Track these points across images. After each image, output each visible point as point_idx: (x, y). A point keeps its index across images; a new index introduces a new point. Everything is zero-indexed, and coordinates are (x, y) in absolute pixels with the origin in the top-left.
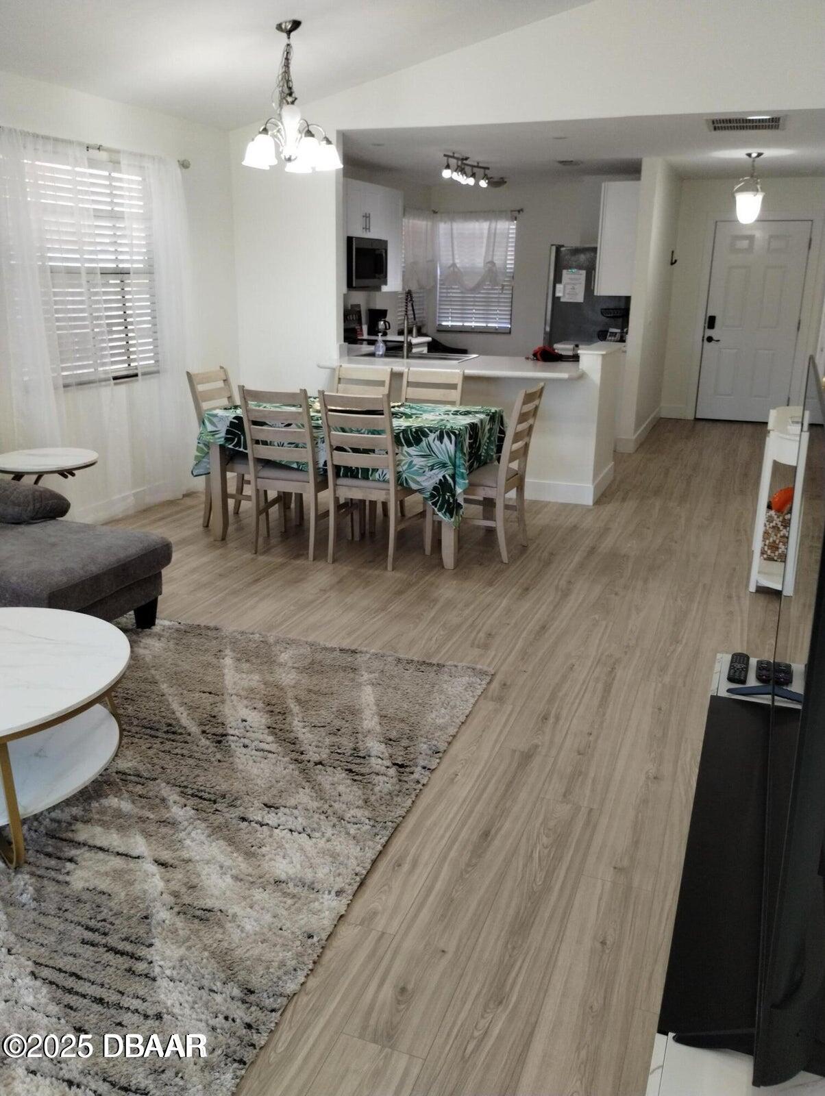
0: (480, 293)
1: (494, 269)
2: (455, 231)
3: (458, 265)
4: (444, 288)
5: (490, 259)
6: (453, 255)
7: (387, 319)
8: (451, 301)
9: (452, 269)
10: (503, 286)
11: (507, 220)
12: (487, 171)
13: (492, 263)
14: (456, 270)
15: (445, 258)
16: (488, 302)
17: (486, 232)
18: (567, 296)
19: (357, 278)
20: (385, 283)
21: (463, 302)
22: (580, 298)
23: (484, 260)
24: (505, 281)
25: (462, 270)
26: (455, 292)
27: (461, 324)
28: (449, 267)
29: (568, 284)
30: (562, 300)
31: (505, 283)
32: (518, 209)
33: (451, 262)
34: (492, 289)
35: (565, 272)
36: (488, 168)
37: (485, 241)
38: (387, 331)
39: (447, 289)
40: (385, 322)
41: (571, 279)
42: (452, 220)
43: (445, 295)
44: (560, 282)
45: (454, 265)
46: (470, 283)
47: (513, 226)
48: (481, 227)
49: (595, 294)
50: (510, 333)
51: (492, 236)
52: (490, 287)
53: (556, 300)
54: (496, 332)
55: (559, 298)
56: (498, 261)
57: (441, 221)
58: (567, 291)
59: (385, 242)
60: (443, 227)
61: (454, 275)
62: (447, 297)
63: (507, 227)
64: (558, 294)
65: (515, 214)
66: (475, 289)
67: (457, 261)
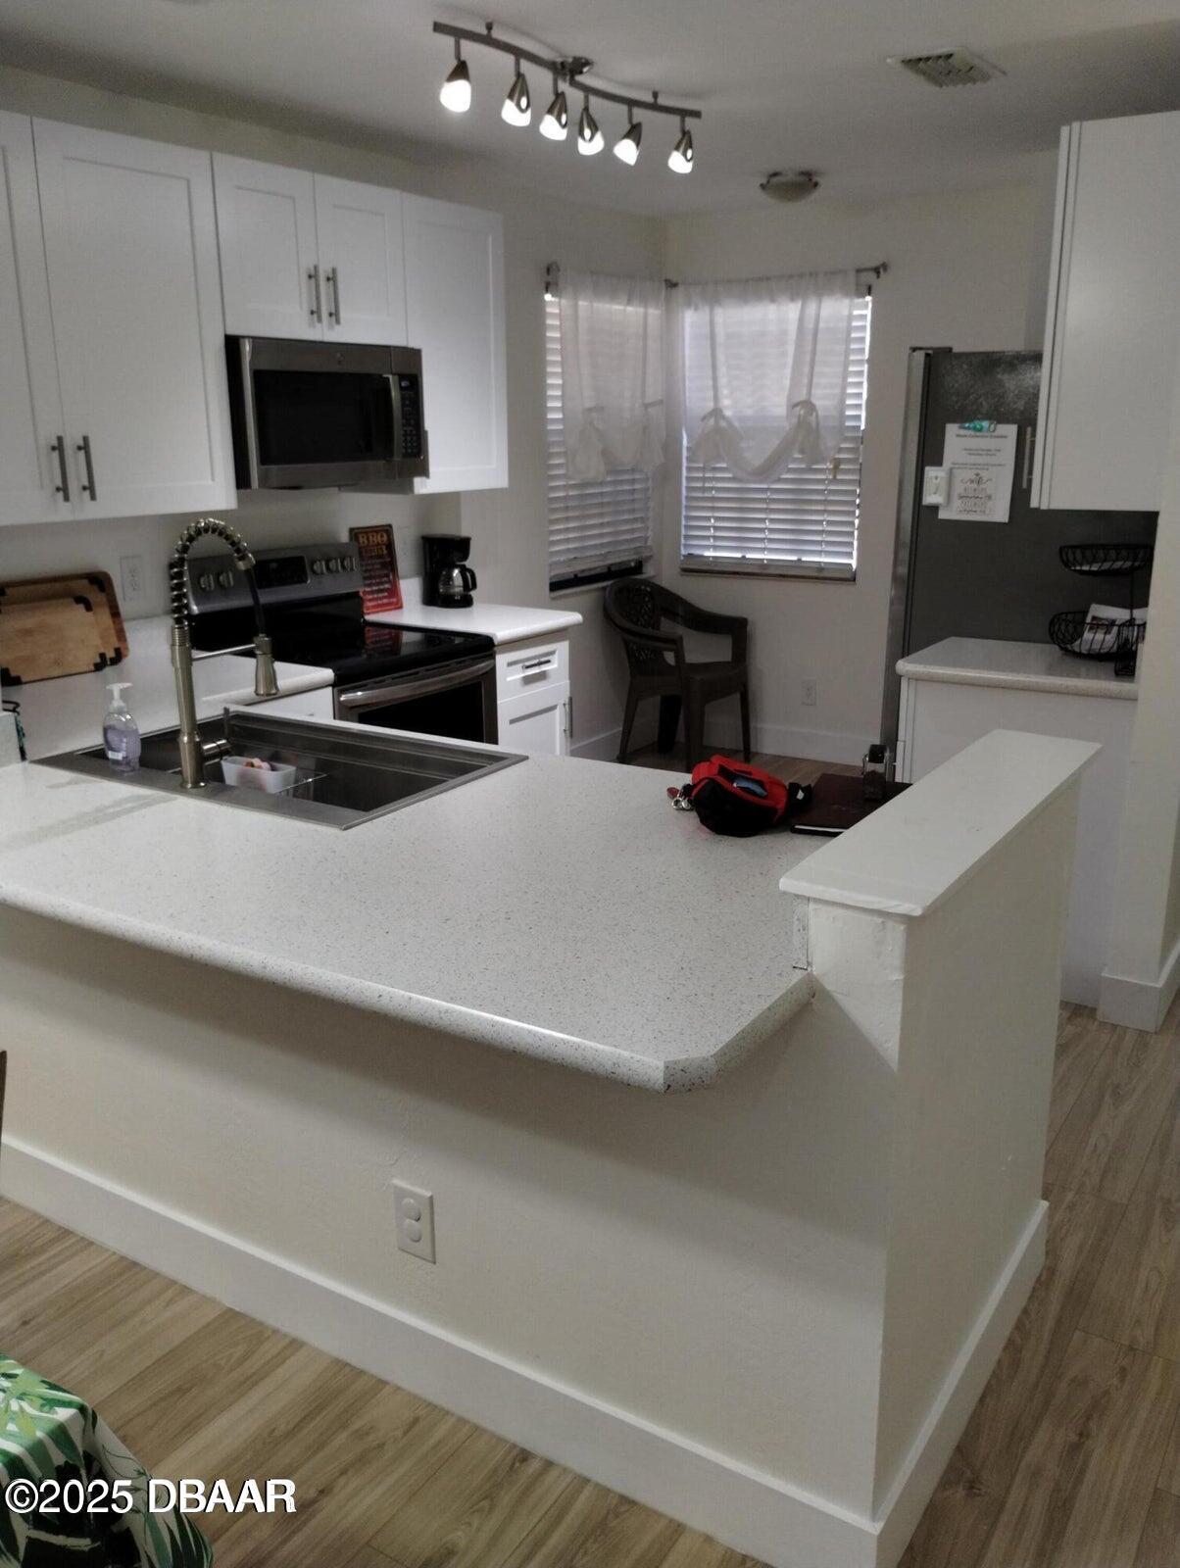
0: (780, 480)
1: (813, 419)
2: (720, 332)
3: (728, 413)
4: (697, 469)
5: (803, 397)
6: (715, 388)
7: (468, 564)
8: (713, 499)
9: (712, 422)
10: (837, 463)
11: (847, 294)
12: (690, 122)
13: (808, 405)
14: (723, 424)
15: (696, 398)
16: (799, 502)
17: (793, 328)
18: (957, 503)
19: (264, 459)
20: (424, 471)
21: (742, 502)
22: (999, 512)
23: (789, 400)
24: (840, 450)
25: (736, 424)
26: (723, 480)
27: (738, 555)
28: (704, 418)
29: (964, 466)
30: (942, 515)
31: (841, 456)
32: (875, 263)
33: (711, 405)
34: (811, 470)
35: (952, 430)
36: (696, 114)
37: (791, 349)
38: (473, 593)
39: (703, 469)
40: (464, 570)
41: (970, 451)
42: (714, 300)
43: (699, 485)
44: (938, 461)
45: (717, 412)
46: (755, 454)
47: (863, 310)
48: (781, 315)
49: (1034, 504)
50: (854, 580)
51: (809, 339)
52: (803, 466)
53: (924, 514)
54: (821, 576)
55: (935, 508)
56: (823, 401)
57: (688, 305)
58: (959, 488)
59: (413, 356)
60: (691, 320)
61: (719, 437)
62: (704, 489)
63: (846, 312)
64: (930, 498)
65: (867, 278)
66: (766, 471)
67: (726, 402)
